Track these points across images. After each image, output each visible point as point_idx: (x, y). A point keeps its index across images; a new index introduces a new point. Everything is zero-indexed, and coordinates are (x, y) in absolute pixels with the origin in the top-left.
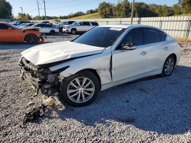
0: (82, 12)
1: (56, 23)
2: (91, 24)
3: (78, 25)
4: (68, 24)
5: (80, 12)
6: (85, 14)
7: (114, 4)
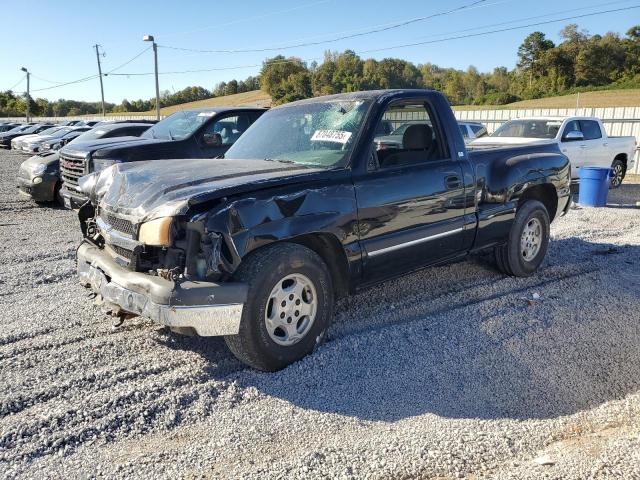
0: (201, 89)
5: (196, 90)
6: (213, 96)
7: (315, 64)
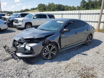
1: (9, 15)
2: (48, 17)
3: (34, 18)
4: (20, 16)
